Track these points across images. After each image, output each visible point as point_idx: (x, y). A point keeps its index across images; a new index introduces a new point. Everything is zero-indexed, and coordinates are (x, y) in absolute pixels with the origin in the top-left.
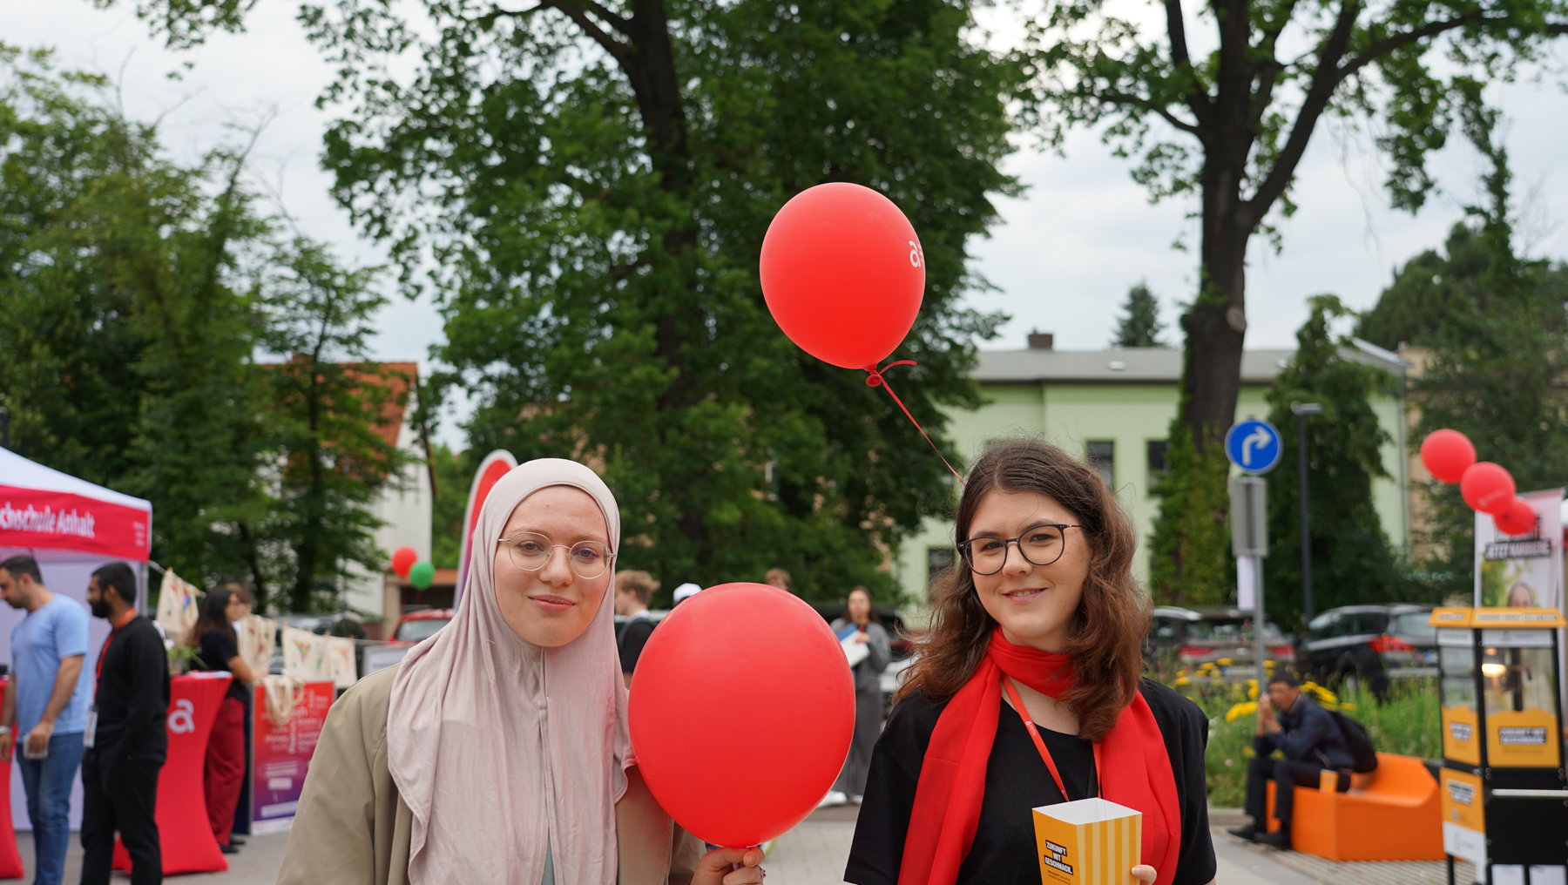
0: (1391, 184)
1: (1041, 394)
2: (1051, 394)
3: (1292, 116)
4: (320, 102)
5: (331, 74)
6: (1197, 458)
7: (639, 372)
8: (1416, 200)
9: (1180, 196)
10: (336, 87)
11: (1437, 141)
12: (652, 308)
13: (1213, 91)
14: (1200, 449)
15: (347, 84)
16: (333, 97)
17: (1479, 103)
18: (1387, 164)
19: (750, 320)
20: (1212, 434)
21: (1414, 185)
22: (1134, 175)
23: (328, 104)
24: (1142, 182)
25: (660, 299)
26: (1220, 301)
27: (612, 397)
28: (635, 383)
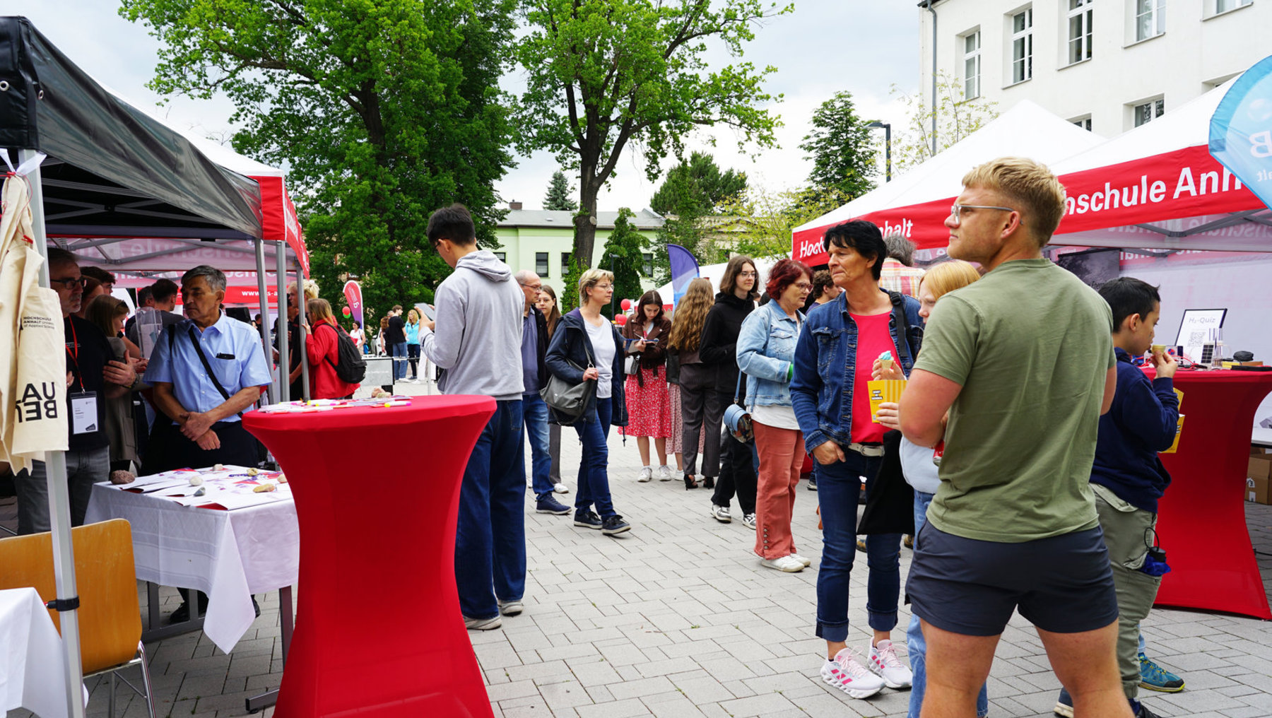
0: (646, 170)
1: (517, 231)
2: (521, 232)
3: (616, 139)
4: (231, 121)
5: (235, 110)
6: (578, 270)
7: (382, 242)
8: (656, 176)
9: (574, 170)
10: (238, 115)
11: (664, 155)
12: (385, 217)
13: (585, 136)
14: (580, 267)
15: (242, 114)
16: (237, 119)
17: (679, 142)
18: (646, 162)
19: (421, 221)
20: (584, 262)
21: (654, 171)
22: (557, 159)
23: (234, 122)
24: (559, 162)
25: (388, 214)
26: (587, 214)
27: (372, 250)
28: (381, 246)
